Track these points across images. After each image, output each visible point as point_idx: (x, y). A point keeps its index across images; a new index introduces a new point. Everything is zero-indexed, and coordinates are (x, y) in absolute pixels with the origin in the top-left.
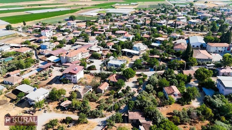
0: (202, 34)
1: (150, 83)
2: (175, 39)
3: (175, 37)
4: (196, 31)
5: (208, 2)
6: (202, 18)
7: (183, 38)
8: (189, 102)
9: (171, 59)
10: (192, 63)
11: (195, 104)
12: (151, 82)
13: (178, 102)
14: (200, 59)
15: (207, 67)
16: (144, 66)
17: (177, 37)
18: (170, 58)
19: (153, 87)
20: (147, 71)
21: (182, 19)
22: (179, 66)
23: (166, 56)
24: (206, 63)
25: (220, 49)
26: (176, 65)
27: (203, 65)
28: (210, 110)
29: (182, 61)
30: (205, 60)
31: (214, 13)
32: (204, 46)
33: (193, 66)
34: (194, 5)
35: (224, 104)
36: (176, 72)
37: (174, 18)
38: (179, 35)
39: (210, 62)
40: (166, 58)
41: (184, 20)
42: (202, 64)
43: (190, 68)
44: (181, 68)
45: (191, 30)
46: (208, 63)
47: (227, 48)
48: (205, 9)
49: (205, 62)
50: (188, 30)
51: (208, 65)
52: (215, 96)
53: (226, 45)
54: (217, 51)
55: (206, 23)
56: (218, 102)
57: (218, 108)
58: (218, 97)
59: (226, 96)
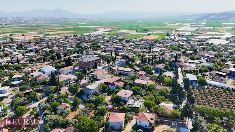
0: (46, 64)
1: (46, 109)
2: (29, 73)
3: (28, 71)
4: (40, 62)
5: (25, 35)
6: (34, 51)
7: (35, 71)
8: (78, 107)
9: (42, 89)
10: (62, 85)
11: (81, 107)
13: (73, 110)
14: (64, 81)
15: (71, 85)
16: (26, 102)
17: (30, 71)
19: (50, 111)
20: (31, 105)
21: (17, 55)
22: (54, 91)
23: (38, 87)
24: (69, 82)
25: (69, 71)
26: (52, 91)
27: (67, 84)
28: (92, 104)
29: (53, 87)
30: (67, 80)
31: (39, 45)
32: (57, 71)
33: (62, 87)
34: (15, 39)
35: (95, 98)
36: (55, 95)
38: (30, 69)
39: (70, 81)
40: (39, 89)
41: (20, 55)
42: (67, 83)
43: (61, 89)
44: (57, 91)
45: (34, 63)
46: (70, 82)
47: (72, 69)
48: (30, 42)
49: (68, 82)
50: (32, 63)
51: (70, 83)
52: (88, 97)
53: (71, 67)
54: (68, 73)
55: (41, 54)
56: (92, 98)
57: (94, 102)
58: (90, 97)
59: (93, 94)
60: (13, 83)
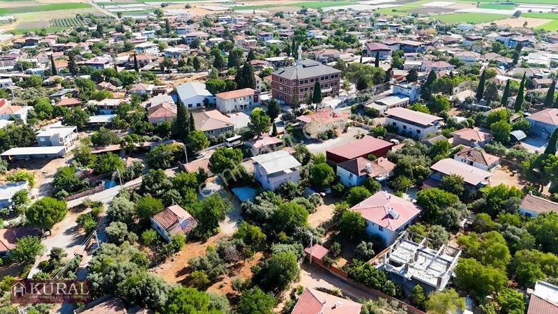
0: (200, 77)
1: (116, 219)
2: (145, 98)
3: (145, 92)
4: (187, 71)
5: (193, 6)
6: (190, 41)
7: (163, 92)
8: (215, 230)
9: (149, 147)
10: (198, 144)
11: (228, 228)
12: (117, 214)
13: (192, 238)
14: (212, 131)
15: (229, 145)
16: (87, 181)
17: (149, 91)
18: (146, 144)
19: (124, 226)
20: (98, 192)
21: (147, 48)
22: (172, 158)
23: (136, 141)
24: (224, 137)
25: (242, 102)
26: (166, 157)
27: (221, 141)
28: (257, 230)
29: (176, 145)
30: (222, 130)
31: (209, 28)
32: (211, 101)
33: (201, 149)
34: (165, 13)
35: (277, 208)
36: (170, 173)
37: (127, 48)
38: (151, 87)
39: (230, 132)
40: (137, 145)
41: (153, 49)
42: (219, 140)
43: (198, 155)
44: (179, 160)
45: (174, 71)
46: (228, 136)
47: (252, 98)
48: (190, 22)
49: (223, 135)
50: (168, 72)
51: (229, 140)
52: (258, 198)
53: (249, 91)
54: (238, 107)
55: (201, 51)
56: (266, 208)
57: (269, 221)
58: (264, 198)
59: (277, 192)
60: (94, 119)
